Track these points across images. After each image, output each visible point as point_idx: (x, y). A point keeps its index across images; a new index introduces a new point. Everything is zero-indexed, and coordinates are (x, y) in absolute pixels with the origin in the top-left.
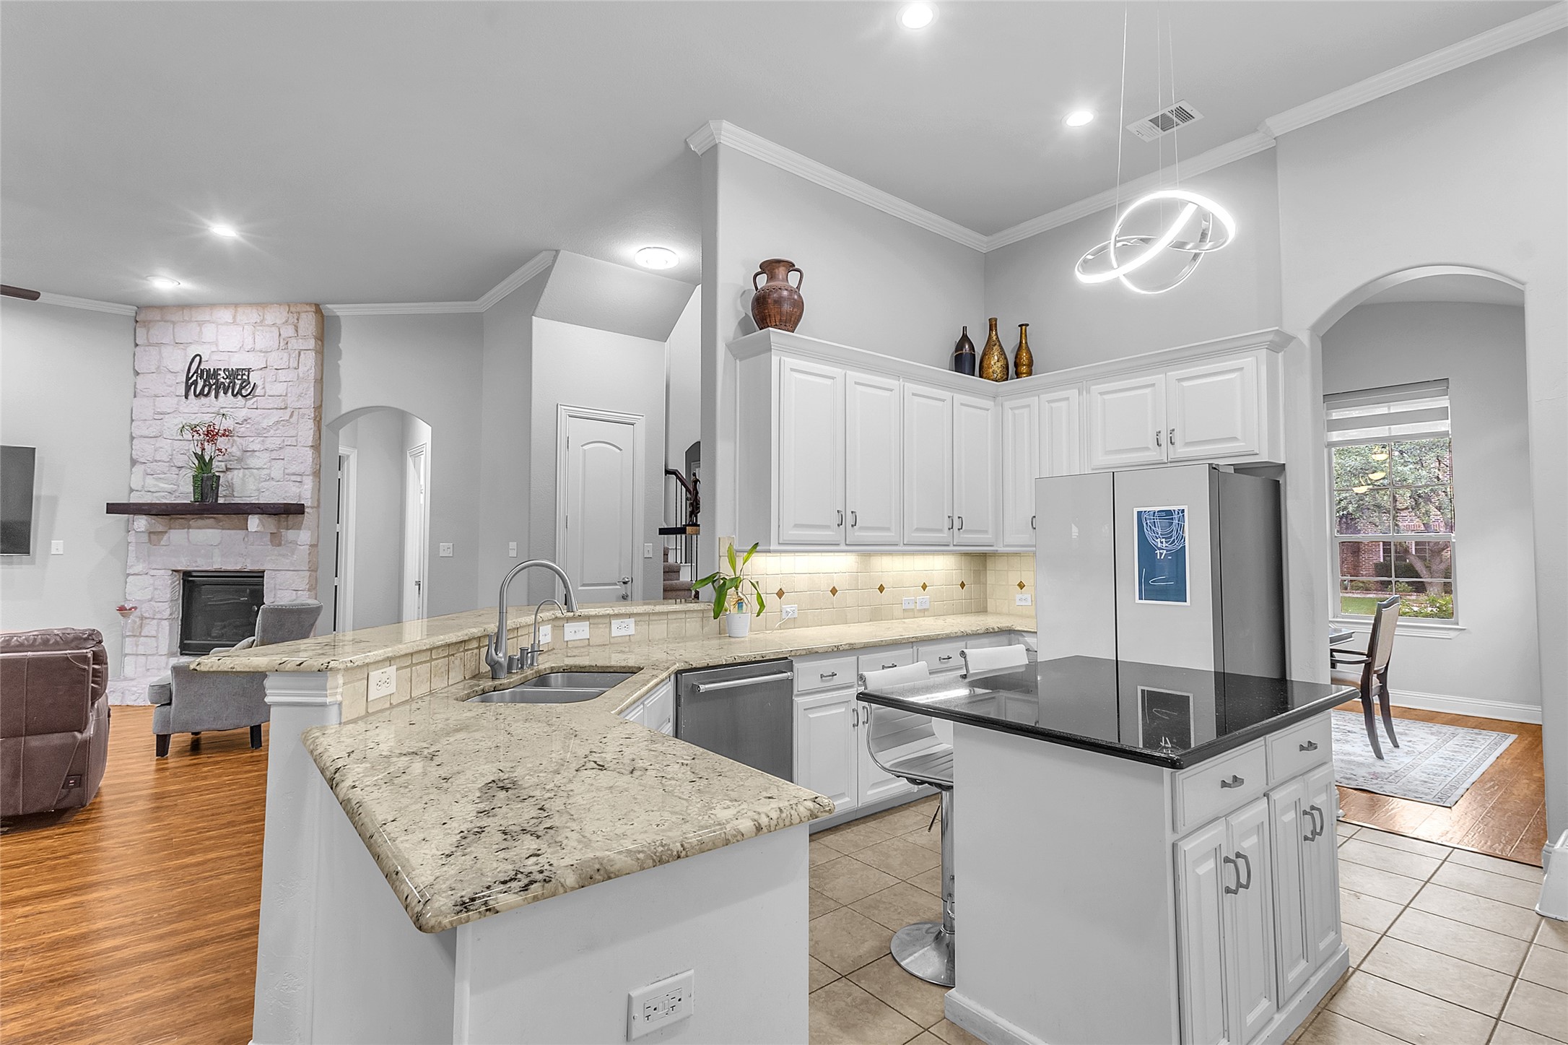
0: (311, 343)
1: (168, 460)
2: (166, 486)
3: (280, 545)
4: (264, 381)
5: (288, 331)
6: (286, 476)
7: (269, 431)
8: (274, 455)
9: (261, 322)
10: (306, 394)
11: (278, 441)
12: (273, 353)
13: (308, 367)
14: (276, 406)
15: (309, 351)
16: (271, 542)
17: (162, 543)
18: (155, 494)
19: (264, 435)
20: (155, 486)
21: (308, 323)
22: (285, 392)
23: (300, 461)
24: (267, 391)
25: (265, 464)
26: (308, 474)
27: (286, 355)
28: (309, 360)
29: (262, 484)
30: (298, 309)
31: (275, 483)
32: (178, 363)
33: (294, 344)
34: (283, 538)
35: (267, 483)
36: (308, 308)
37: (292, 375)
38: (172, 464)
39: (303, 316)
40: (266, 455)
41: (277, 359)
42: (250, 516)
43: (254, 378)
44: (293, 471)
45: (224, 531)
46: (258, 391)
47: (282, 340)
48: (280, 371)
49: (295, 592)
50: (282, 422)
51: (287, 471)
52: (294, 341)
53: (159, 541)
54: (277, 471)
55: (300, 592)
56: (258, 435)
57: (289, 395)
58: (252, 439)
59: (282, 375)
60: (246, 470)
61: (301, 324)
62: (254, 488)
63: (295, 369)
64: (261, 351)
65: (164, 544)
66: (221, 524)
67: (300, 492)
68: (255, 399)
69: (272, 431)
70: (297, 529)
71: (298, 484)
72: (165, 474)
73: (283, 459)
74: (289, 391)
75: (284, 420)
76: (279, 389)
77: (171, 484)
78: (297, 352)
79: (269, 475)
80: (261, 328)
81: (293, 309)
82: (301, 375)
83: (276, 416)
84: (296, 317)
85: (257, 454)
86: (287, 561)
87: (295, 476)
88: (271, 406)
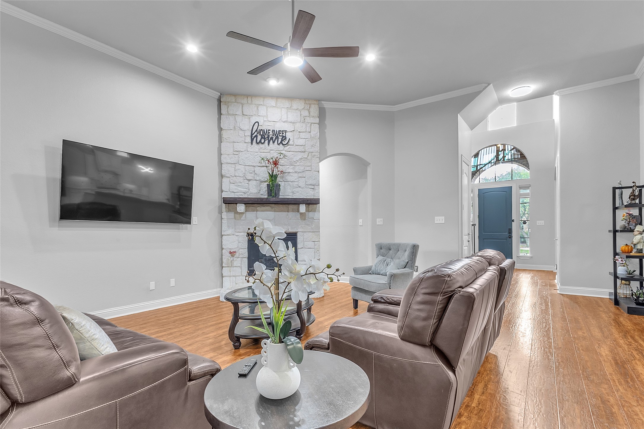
0: (317, 120)
1: (243, 176)
2: (242, 189)
3: (305, 219)
4: (293, 138)
5: (306, 113)
6: (307, 186)
7: (297, 163)
8: (300, 175)
9: (290, 107)
10: (315, 145)
11: (302, 168)
12: (298, 124)
13: (316, 132)
14: (300, 151)
15: (316, 124)
16: (301, 218)
17: (242, 219)
18: (236, 194)
19: (294, 165)
20: (236, 189)
21: (315, 110)
22: (304, 144)
23: (313, 178)
24: (295, 142)
25: (296, 179)
26: (317, 185)
27: (304, 125)
28: (316, 129)
29: (295, 189)
30: (310, 102)
31: (301, 189)
32: (246, 126)
33: (308, 120)
34: (306, 216)
35: (297, 189)
36: (315, 102)
37: (308, 135)
38: (245, 178)
39: (313, 106)
40: (296, 175)
41: (299, 127)
42: (300, 205)
43: (288, 135)
44: (311, 183)
45: (276, 213)
46: (291, 142)
47: (302, 118)
48: (301, 133)
49: (313, 242)
50: (303, 159)
51: (307, 183)
52: (308, 118)
53: (241, 218)
54: (302, 183)
55: (316, 242)
56: (291, 165)
57: (306, 145)
58: (288, 167)
59: (303, 135)
60: (286, 182)
61: (311, 110)
62: (291, 191)
63: (309, 132)
64: (291, 122)
65: (243, 219)
66: (273, 209)
67: (314, 194)
68: (289, 146)
69: (298, 163)
70: (314, 212)
71: (312, 189)
72: (241, 183)
73: (305, 177)
74: (306, 143)
75: (304, 158)
76: (301, 142)
77: (245, 188)
78: (310, 124)
79: (298, 185)
80: (290, 110)
81: (307, 102)
82: (312, 136)
83: (300, 156)
84: (309, 106)
85: (291, 174)
86: (309, 227)
87: (311, 186)
88: (297, 150)
